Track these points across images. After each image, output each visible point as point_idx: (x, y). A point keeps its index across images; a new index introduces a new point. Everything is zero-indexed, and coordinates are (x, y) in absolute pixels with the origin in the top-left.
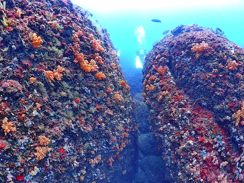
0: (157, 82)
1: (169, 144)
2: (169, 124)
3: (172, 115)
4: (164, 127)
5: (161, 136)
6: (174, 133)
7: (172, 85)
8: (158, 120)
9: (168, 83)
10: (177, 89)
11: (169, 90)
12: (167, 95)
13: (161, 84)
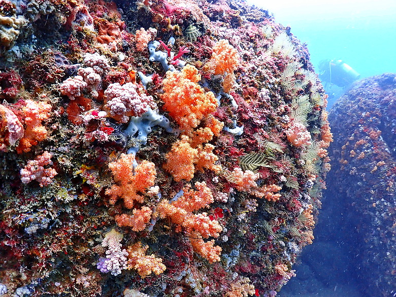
0: (368, 148)
1: (379, 222)
2: (383, 200)
3: (388, 189)
4: (377, 202)
5: (372, 214)
6: (387, 210)
7: (386, 154)
8: (369, 195)
9: (382, 151)
10: (393, 159)
11: (385, 160)
12: (383, 165)
13: (374, 152)
